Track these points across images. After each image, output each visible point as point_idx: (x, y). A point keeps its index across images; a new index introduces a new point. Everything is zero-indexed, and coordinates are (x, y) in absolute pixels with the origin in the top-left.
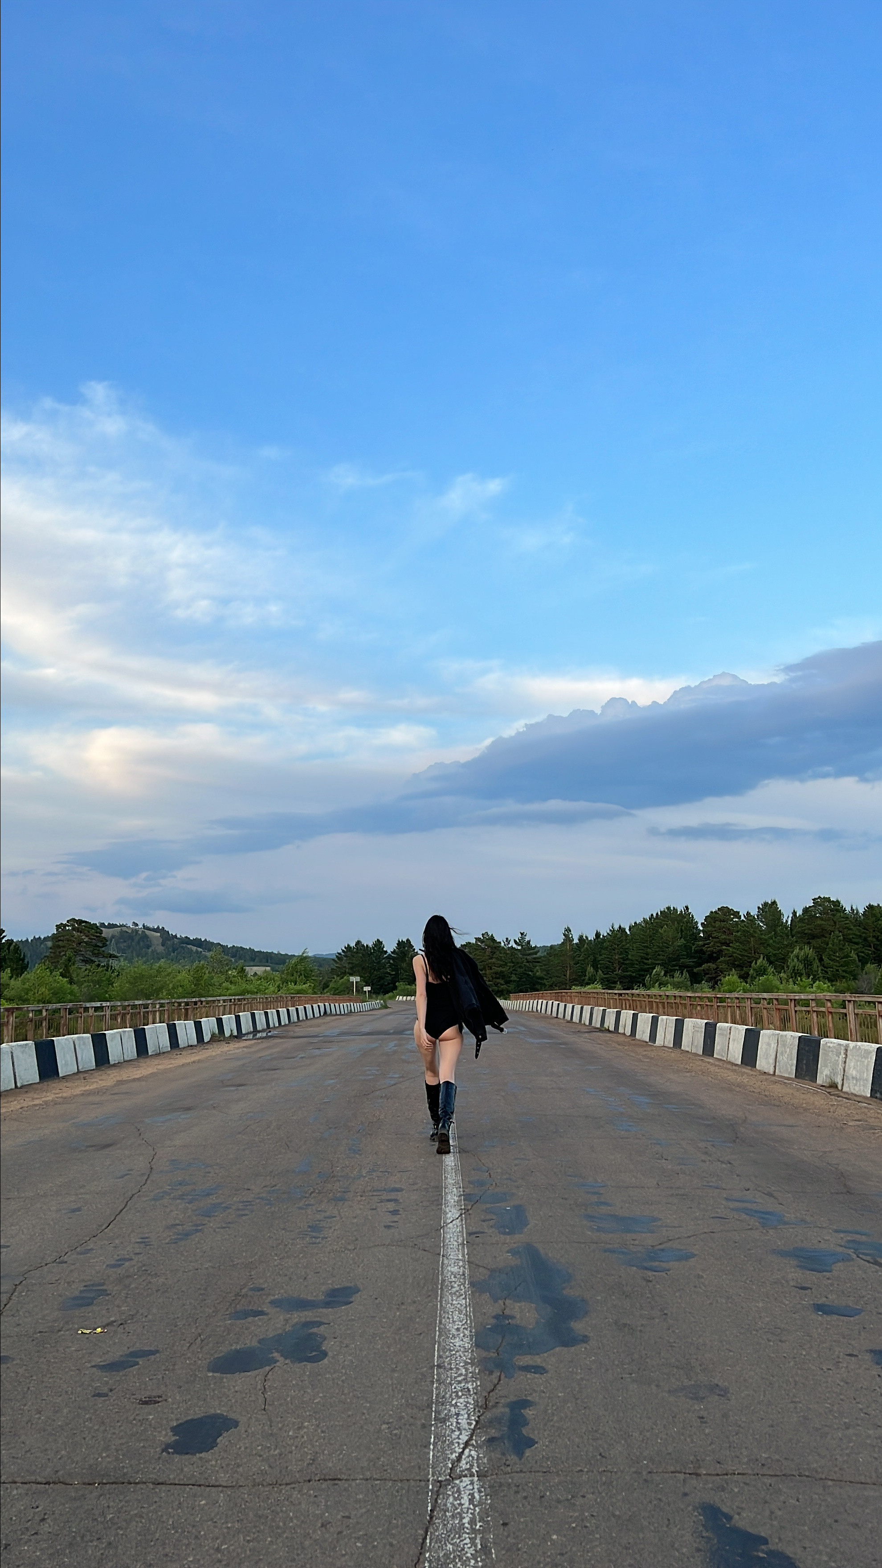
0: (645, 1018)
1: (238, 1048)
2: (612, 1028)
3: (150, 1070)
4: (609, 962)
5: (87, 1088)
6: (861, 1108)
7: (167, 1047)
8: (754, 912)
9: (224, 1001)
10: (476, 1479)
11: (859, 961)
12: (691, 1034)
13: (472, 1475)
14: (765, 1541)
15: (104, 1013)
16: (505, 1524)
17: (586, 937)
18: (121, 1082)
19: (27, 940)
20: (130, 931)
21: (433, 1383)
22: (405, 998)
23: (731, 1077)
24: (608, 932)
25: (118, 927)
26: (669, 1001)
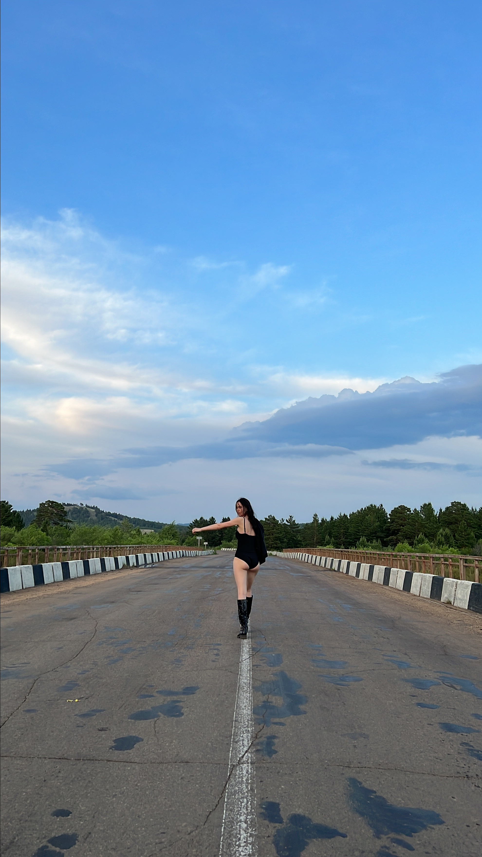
0: (354, 565)
1: (137, 572)
2: (336, 569)
3: (92, 582)
4: (338, 533)
5: (60, 590)
6: (462, 614)
7: (99, 571)
8: (419, 509)
9: (130, 547)
10: (250, 764)
11: (476, 537)
12: (377, 574)
13: (248, 763)
14: (375, 792)
15: (67, 552)
16: (261, 781)
17: (326, 519)
18: (77, 588)
19: (24, 511)
20: (79, 508)
21: (232, 727)
22: (226, 549)
23: (396, 596)
24: (338, 517)
25: (72, 505)
26: (367, 556)
